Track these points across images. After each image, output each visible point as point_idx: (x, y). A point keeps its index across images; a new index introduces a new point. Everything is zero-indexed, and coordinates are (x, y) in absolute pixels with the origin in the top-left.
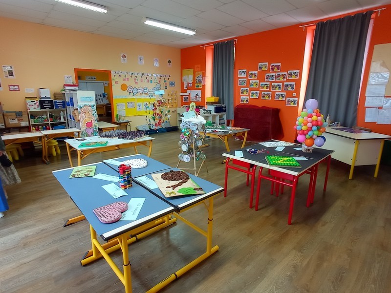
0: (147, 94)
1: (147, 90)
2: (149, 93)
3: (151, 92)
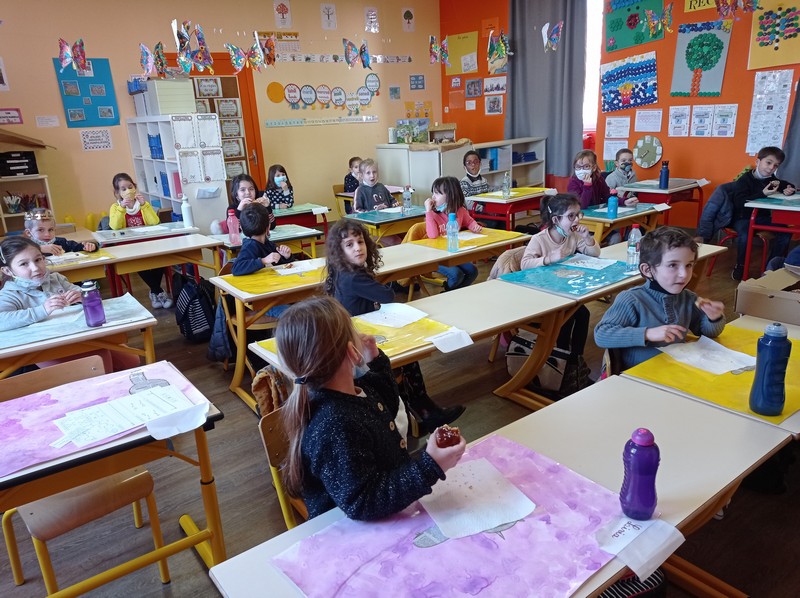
0: (343, 106)
1: (342, 97)
2: (348, 103)
3: (354, 102)
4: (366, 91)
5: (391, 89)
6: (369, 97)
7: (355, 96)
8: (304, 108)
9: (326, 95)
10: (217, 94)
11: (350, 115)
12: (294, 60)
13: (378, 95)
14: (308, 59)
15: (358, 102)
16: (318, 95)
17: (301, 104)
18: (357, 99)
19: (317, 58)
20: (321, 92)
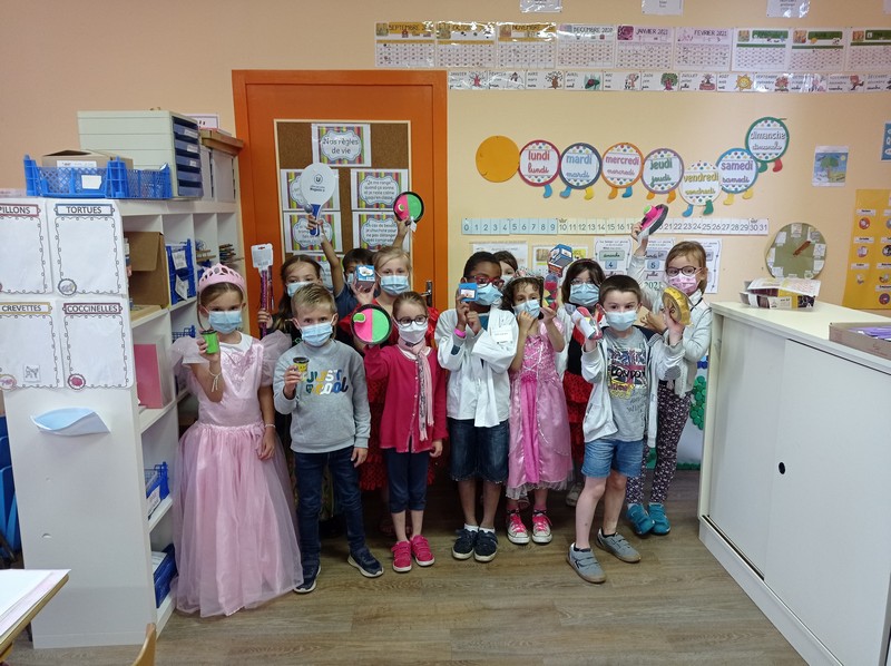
0: (671, 193)
1: (674, 173)
2: (686, 186)
3: (705, 185)
4: (745, 158)
5: (822, 158)
6: (750, 174)
7: (709, 171)
8: (565, 195)
9: (627, 167)
10: (360, 159)
11: (687, 214)
12: (555, 85)
13: (778, 168)
14: (592, 83)
15: (716, 185)
16: (607, 166)
17: (558, 186)
18: (716, 177)
19: (618, 81)
20: (614, 160)
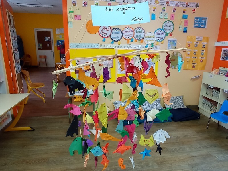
1: (142, 35)
3: (151, 39)
4: (162, 32)
6: (163, 37)
7: (152, 35)
8: (112, 43)
11: (146, 47)
13: (171, 35)
15: (154, 39)
16: (124, 35)
18: (154, 37)
20: (125, 32)
